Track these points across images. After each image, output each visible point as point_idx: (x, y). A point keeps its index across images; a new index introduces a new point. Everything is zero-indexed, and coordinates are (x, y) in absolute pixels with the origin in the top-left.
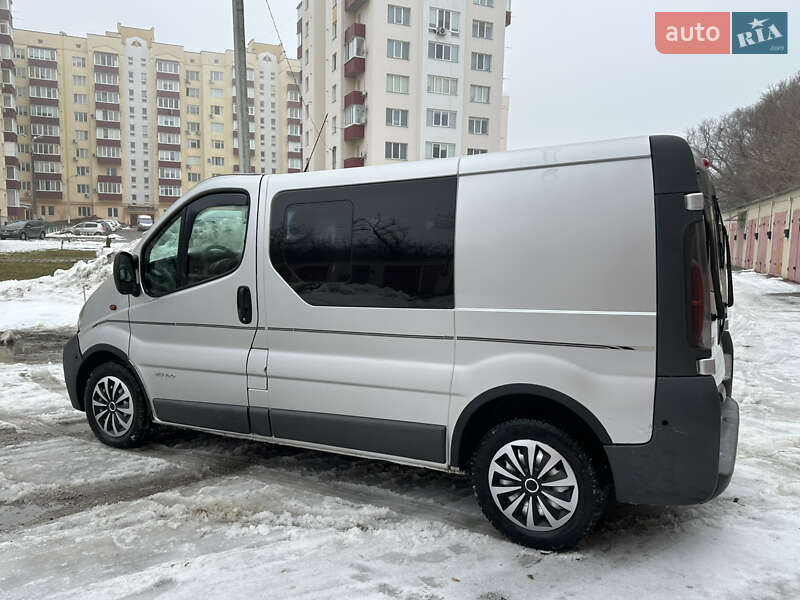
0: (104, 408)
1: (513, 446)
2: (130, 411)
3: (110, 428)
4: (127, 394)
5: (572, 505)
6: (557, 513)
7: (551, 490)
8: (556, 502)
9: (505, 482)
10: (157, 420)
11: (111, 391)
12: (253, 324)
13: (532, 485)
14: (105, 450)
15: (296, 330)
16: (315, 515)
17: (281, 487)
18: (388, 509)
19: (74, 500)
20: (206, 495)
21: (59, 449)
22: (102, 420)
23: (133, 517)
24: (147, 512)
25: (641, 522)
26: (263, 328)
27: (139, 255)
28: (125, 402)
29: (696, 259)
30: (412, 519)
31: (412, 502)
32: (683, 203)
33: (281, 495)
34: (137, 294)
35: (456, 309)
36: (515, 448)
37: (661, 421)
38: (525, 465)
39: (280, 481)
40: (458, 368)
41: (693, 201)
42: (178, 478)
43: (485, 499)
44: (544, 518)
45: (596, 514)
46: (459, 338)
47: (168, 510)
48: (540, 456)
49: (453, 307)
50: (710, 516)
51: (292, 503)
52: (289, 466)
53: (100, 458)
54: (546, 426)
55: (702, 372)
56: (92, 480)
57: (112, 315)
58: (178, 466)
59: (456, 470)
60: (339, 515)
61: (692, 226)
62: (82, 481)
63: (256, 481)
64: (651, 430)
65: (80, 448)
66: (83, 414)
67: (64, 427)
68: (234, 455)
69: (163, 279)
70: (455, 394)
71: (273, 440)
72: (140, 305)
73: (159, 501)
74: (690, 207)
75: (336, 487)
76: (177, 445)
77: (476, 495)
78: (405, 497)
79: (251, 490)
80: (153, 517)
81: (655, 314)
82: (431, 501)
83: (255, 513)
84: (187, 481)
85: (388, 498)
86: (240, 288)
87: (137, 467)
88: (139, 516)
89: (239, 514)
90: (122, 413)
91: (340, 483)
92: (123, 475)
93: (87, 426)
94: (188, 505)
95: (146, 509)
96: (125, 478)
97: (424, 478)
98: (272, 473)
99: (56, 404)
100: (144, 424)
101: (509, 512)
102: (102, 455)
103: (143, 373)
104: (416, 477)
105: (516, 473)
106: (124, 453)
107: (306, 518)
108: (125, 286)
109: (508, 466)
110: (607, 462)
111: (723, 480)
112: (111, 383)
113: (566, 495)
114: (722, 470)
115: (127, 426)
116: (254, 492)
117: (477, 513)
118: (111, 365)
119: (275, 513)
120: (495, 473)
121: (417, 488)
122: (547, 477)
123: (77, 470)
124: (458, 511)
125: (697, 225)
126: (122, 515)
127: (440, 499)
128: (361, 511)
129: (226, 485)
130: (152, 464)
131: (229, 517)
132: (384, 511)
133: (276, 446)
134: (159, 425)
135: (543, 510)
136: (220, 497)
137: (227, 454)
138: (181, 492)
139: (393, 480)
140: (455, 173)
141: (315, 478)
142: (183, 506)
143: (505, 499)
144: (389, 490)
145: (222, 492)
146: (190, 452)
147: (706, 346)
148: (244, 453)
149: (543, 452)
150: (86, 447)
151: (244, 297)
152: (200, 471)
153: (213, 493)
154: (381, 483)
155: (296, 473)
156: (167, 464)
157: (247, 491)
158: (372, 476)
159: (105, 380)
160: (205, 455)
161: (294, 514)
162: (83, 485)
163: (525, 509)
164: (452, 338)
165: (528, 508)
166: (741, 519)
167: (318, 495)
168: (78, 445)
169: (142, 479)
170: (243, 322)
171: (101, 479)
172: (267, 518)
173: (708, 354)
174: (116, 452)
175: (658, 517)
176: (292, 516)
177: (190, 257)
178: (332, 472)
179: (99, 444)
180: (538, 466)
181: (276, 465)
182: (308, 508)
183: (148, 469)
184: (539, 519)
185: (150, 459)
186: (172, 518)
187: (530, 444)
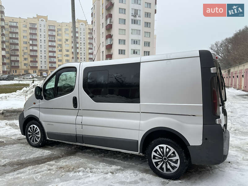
0: (31, 135)
1: (159, 147)
2: (39, 136)
3: (33, 141)
4: (39, 130)
5: (178, 165)
6: (173, 168)
7: (171, 160)
8: (173, 164)
9: (157, 158)
10: (48, 138)
11: (33, 129)
12: (78, 108)
13: (165, 159)
14: (31, 148)
15: (91, 110)
16: (97, 169)
17: (87, 160)
18: (120, 167)
19: (22, 165)
20: (63, 162)
21: (17, 148)
22: (31, 139)
23: (40, 170)
24: (44, 168)
25: (200, 170)
26: (81, 110)
27: (42, 87)
28: (38, 133)
29: (214, 88)
30: (127, 170)
31: (128, 164)
32: (210, 70)
33: (86, 162)
34: (42, 99)
35: (141, 103)
36: (160, 147)
37: (205, 138)
38: (163, 153)
39: (86, 158)
40: (142, 122)
41: (213, 70)
42: (54, 157)
43: (151, 163)
44: (169, 169)
45: (185, 168)
46: (142, 112)
47: (51, 168)
48: (168, 150)
49: (140, 103)
50: (221, 168)
51: (90, 165)
52: (89, 153)
53: (30, 151)
54: (169, 140)
55: (217, 123)
56: (27, 158)
57: (34, 106)
58: (54, 153)
59: (141, 154)
60: (105, 169)
61: (213, 78)
62: (24, 158)
63: (79, 158)
64: (202, 141)
65: (24, 148)
66: (25, 137)
67: (19, 141)
68: (72, 149)
69: (50, 94)
70: (141, 130)
71: (84, 145)
72: (42, 103)
73: (48, 165)
74: (212, 72)
75: (104, 160)
76: (54, 146)
77: (148, 162)
78: (125, 162)
79: (77, 161)
80: (46, 170)
81: (202, 105)
82: (134, 164)
83: (78, 168)
84: (57, 158)
85: (120, 163)
86: (73, 97)
87: (42, 153)
88: (42, 170)
89: (73, 169)
90: (37, 136)
91: (105, 158)
92: (37, 156)
93: (26, 140)
94: (58, 166)
95: (44, 167)
96: (38, 157)
97: (131, 156)
98: (84, 155)
99: (16, 133)
100: (44, 140)
101: (158, 167)
102: (31, 150)
103: (44, 124)
104: (129, 156)
105: (160, 155)
106: (37, 149)
107: (94, 170)
108: (38, 97)
109: (158, 153)
110: (189, 152)
111: (225, 157)
112: (34, 127)
113: (176, 162)
114: (224, 154)
115: (38, 140)
116: (78, 161)
117: (148, 168)
118: (33, 121)
119: (85, 168)
120: (154, 155)
121: (129, 160)
122: (170, 156)
123: (23, 155)
124: (142, 167)
125: (214, 77)
126: (37, 169)
127: (137, 163)
128: (112, 168)
129: (69, 159)
130: (46, 152)
131: (70, 170)
132: (119, 167)
133: (85, 147)
134: (48, 140)
135: (169, 167)
136: (67, 163)
137: (70, 149)
138: (55, 162)
139: (122, 157)
140: (139, 62)
141: (97, 157)
142: (56, 166)
143: (157, 164)
144: (120, 161)
145: (68, 162)
146: (58, 148)
147: (218, 115)
148: (75, 149)
149: (169, 148)
150: (26, 147)
151: (75, 99)
152: (61, 155)
153: (65, 162)
154: (118, 158)
155: (91, 155)
156: (51, 152)
157: (76, 161)
158: (115, 156)
159: (32, 126)
160: (63, 149)
161: (91, 169)
162: (25, 160)
163: (163, 167)
164: (139, 112)
165: (164, 166)
166: (231, 168)
167: (98, 162)
168: (23, 147)
169: (43, 157)
170: (74, 108)
171: (30, 158)
172: (82, 170)
173: (219, 117)
174: (35, 149)
175: (205, 168)
176: (90, 169)
177: (58, 87)
178: (102, 155)
179: (30, 146)
180: (167, 153)
181: (85, 152)
182: (95, 167)
183: (45, 154)
184: (168, 170)
185: (46, 151)
186: (52, 170)
187: (164, 146)
